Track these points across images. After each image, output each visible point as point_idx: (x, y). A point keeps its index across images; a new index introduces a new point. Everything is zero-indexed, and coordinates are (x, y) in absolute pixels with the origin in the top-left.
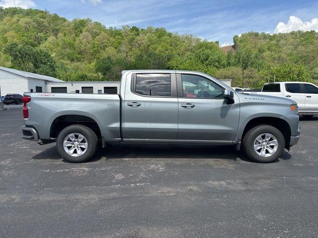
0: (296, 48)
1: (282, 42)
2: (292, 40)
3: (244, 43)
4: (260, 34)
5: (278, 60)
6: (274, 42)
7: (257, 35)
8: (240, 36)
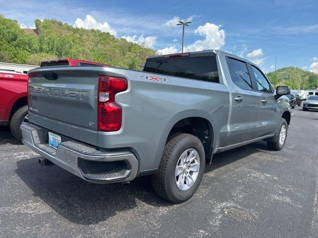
0: (96, 45)
1: (85, 37)
2: (92, 37)
3: (49, 30)
4: (63, 24)
5: (83, 54)
6: (77, 35)
7: (60, 24)
8: (42, 21)
